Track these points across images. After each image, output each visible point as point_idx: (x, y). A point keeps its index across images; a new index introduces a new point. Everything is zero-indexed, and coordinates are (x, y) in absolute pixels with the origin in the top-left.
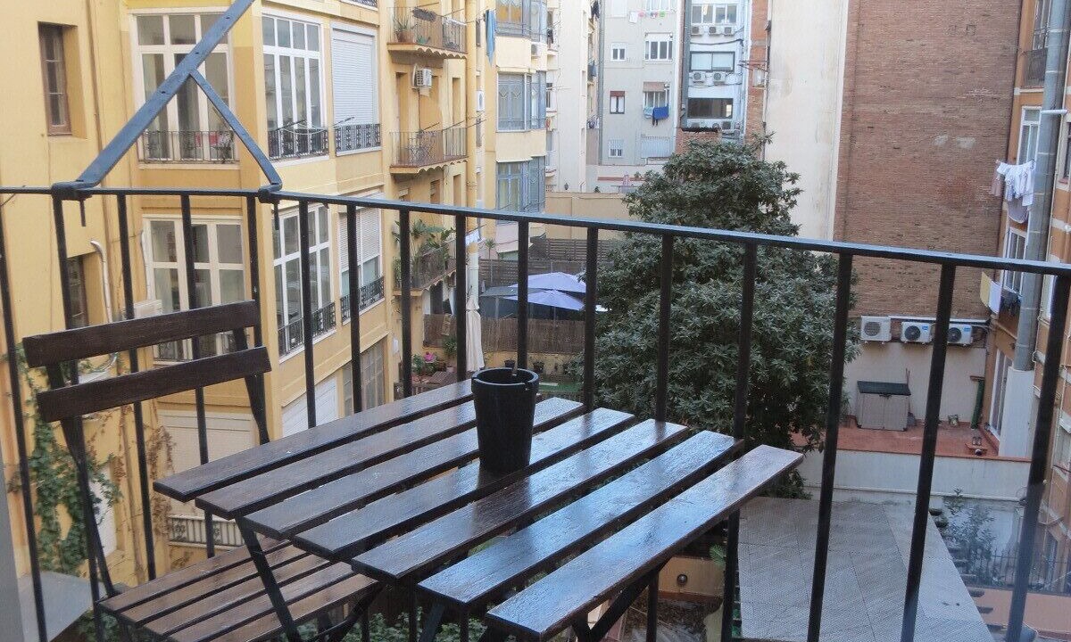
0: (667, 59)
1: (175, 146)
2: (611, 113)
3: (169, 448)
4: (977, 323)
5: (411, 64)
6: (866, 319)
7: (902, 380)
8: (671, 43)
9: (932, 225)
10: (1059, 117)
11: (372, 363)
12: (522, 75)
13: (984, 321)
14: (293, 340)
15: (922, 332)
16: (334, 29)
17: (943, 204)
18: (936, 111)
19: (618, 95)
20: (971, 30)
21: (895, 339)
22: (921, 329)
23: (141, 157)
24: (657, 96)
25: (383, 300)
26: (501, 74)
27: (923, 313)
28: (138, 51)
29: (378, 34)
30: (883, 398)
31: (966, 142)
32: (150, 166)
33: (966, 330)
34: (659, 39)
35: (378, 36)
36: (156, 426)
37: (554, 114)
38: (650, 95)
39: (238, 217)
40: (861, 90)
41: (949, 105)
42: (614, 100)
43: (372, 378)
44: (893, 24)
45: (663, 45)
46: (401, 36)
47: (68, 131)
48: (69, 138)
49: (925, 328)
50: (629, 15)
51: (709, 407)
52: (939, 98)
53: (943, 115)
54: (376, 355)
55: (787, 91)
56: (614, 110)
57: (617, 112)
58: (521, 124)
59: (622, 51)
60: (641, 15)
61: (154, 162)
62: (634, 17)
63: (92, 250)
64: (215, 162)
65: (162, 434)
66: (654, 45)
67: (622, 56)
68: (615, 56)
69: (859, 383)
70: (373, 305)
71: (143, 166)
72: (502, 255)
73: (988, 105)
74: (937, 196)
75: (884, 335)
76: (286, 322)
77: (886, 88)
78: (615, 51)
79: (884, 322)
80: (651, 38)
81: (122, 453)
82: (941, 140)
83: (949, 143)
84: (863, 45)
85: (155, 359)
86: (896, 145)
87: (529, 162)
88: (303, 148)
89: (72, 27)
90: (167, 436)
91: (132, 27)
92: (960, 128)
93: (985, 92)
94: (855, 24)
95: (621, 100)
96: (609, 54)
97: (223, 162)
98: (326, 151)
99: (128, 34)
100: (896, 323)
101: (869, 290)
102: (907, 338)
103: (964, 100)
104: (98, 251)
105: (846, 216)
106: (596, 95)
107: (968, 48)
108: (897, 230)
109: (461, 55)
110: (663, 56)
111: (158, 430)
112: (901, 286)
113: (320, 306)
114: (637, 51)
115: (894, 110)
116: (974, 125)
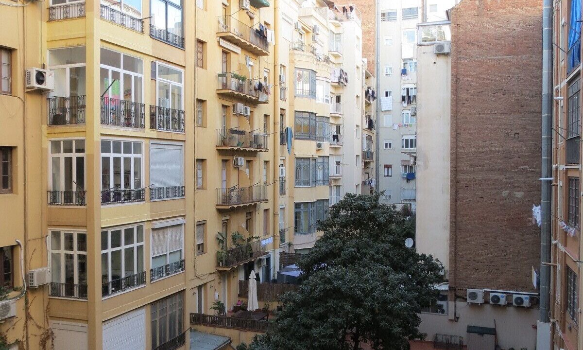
0: (414, 148)
1: (61, 198)
2: (385, 176)
3: (53, 339)
4: (534, 295)
5: (233, 155)
6: (469, 290)
7: (492, 326)
8: (415, 140)
9: (504, 239)
10: (551, 182)
11: (174, 303)
12: (309, 158)
13: (537, 294)
14: (113, 289)
15: (501, 299)
16: (152, 144)
17: (509, 228)
18: (501, 178)
19: (388, 167)
20: (517, 136)
21: (486, 302)
22: (500, 297)
23: (49, 202)
24: (409, 167)
25: (184, 271)
26: (297, 158)
27: (502, 288)
28: (51, 156)
29: (185, 144)
30: (480, 336)
31: (519, 195)
32: (52, 206)
33: (526, 298)
34: (409, 138)
35: (185, 145)
36: (47, 328)
37: (340, 177)
38: (405, 166)
39: (85, 230)
40: (460, 167)
41: (508, 174)
42: (386, 169)
43: (174, 311)
44: (475, 133)
45: (412, 140)
46: (224, 143)
47: (11, 191)
48: (10, 194)
49: (502, 297)
50: (393, 126)
51: (323, 332)
52: (502, 171)
53: (505, 180)
54: (177, 298)
55: (426, 167)
56: (386, 174)
57: (388, 176)
58: (308, 183)
59: (390, 144)
60: (399, 126)
61: (54, 205)
62: (396, 127)
63: (16, 244)
64: (77, 205)
65: (50, 332)
66: (407, 141)
67: (390, 147)
68: (386, 147)
69: (469, 327)
70: (175, 274)
71: (49, 206)
72: (296, 251)
73: (530, 175)
74: (505, 223)
75: (480, 300)
76: (110, 279)
77: (474, 166)
78: (386, 144)
79: (480, 292)
80: (405, 138)
81: (25, 339)
82: (505, 193)
83: (510, 195)
84: (460, 144)
85: (49, 295)
86: (481, 195)
87: (314, 202)
88: (129, 198)
89: (15, 147)
90: (52, 333)
91: (49, 146)
92: (515, 187)
93: (527, 168)
94: (455, 134)
95: (390, 169)
96: (382, 146)
97: (81, 205)
98: (143, 200)
99: (47, 149)
100: (487, 294)
101: (471, 274)
102: (493, 301)
103: (516, 172)
104: (19, 244)
105: (456, 234)
106: (375, 167)
107: (516, 145)
108: (485, 242)
109: (263, 150)
110: (412, 146)
111: (48, 330)
112: (489, 273)
113: (136, 273)
114: (398, 144)
115: (479, 177)
116: (523, 185)
